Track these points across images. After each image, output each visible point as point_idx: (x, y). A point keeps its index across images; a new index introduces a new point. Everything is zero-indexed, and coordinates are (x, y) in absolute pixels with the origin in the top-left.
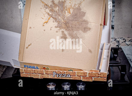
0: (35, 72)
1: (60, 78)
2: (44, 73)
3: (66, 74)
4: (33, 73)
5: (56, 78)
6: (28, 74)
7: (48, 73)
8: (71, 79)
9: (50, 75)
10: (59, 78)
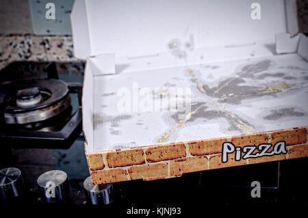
0: (151, 157)
1: (248, 162)
2: (189, 155)
3: (269, 141)
4: (144, 162)
5: (231, 163)
6: (124, 168)
7: (205, 151)
8: (287, 157)
9: (208, 157)
10: (242, 163)
